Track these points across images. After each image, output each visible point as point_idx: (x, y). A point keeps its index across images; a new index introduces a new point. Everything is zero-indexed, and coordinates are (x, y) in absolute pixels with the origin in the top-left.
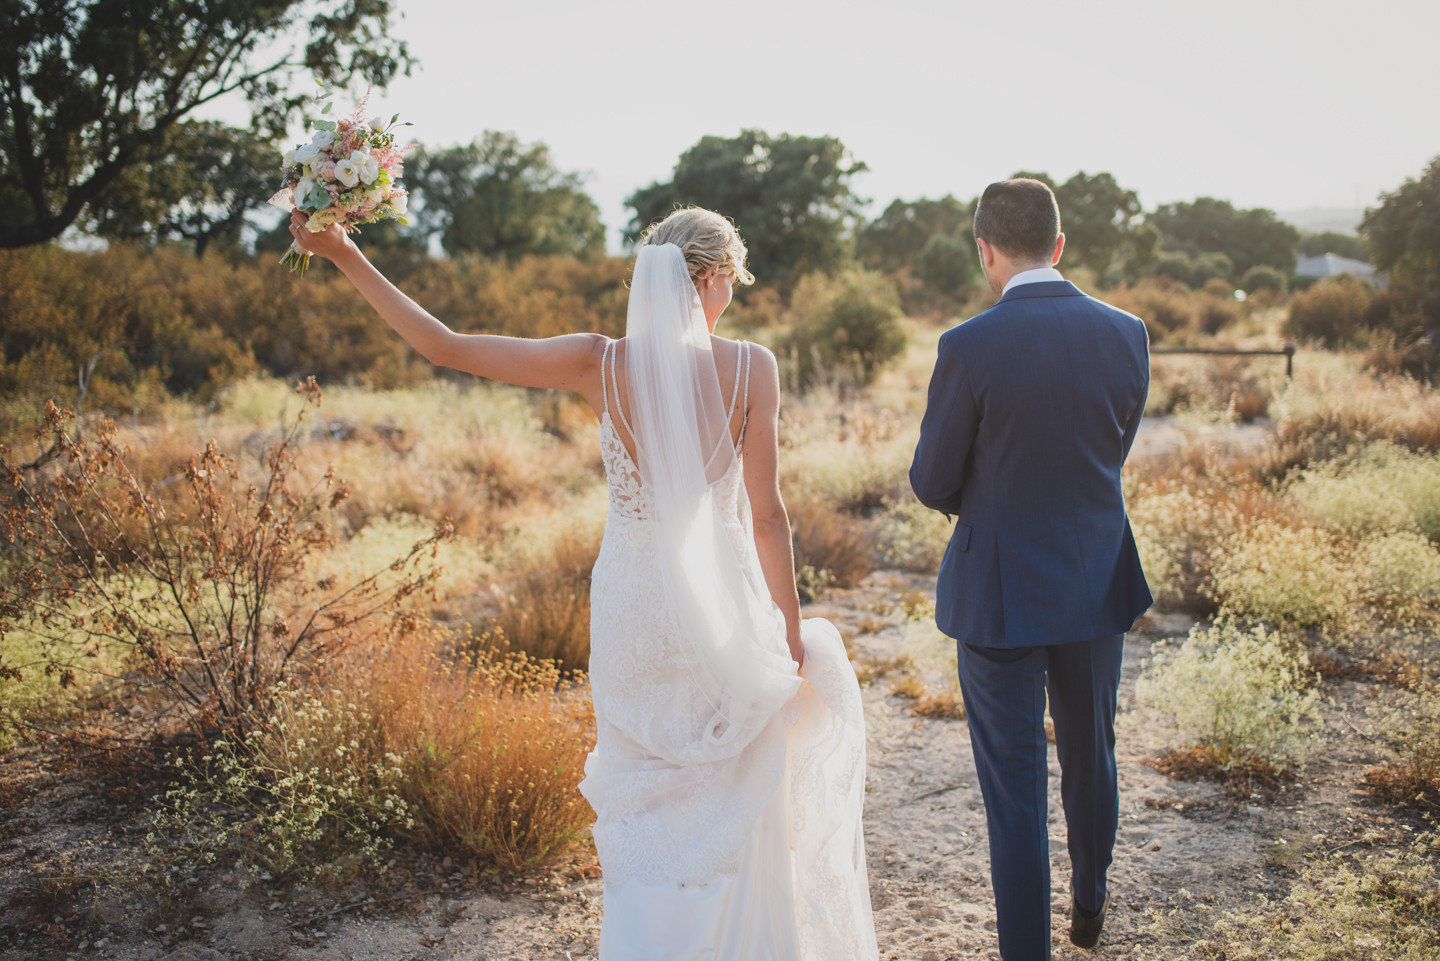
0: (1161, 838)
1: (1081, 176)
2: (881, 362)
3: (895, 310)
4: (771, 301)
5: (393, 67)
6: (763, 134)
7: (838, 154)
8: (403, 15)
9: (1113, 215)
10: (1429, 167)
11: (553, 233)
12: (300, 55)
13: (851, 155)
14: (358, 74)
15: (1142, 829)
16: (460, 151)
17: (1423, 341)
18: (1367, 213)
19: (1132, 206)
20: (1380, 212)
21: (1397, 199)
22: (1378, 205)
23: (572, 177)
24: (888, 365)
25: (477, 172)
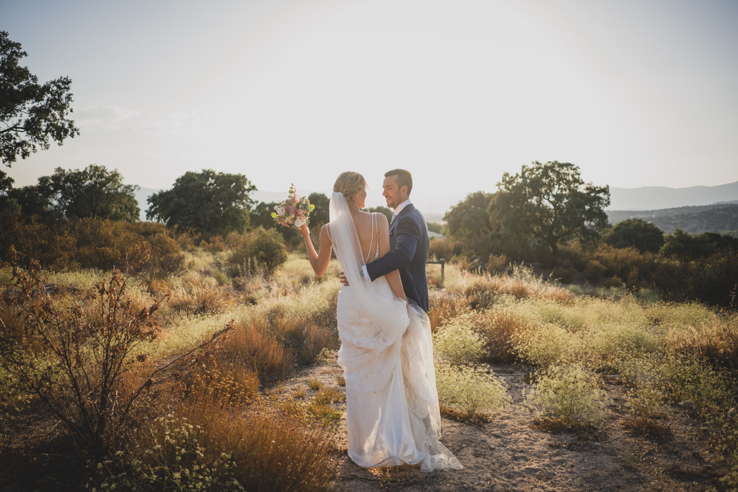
0: (570, 461)
2: (276, 265)
3: (282, 245)
4: (220, 240)
5: (66, 132)
6: (213, 173)
7: (244, 183)
8: (71, 111)
10: (467, 197)
11: (119, 210)
12: (22, 125)
13: (249, 182)
14: (49, 134)
15: (558, 458)
16: (79, 173)
17: (476, 260)
18: (446, 214)
20: (452, 213)
21: (457, 208)
22: (450, 210)
23: (128, 187)
24: (278, 267)
25: (88, 182)
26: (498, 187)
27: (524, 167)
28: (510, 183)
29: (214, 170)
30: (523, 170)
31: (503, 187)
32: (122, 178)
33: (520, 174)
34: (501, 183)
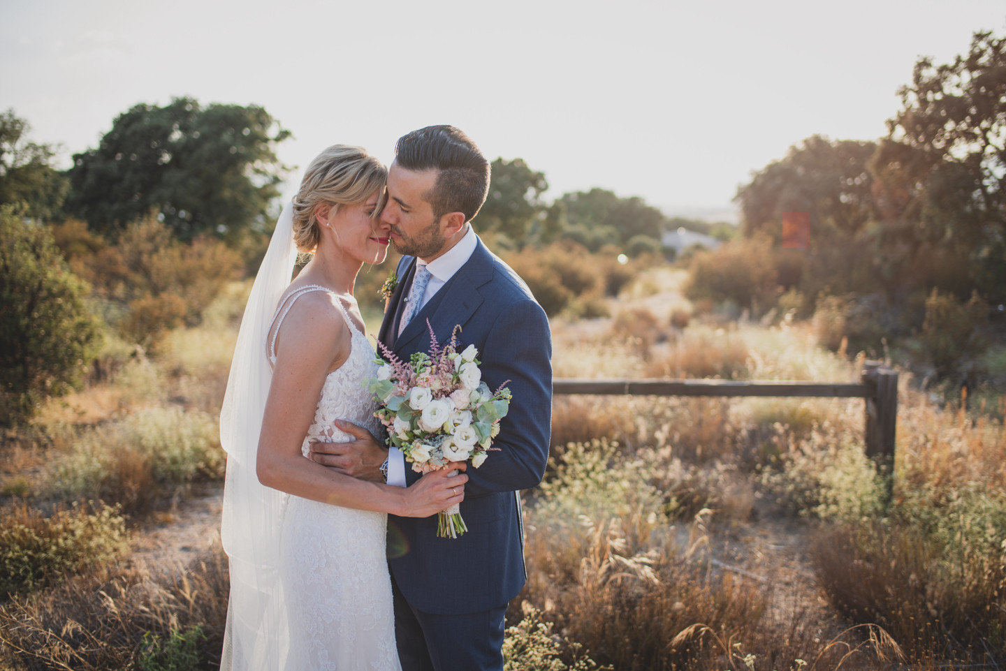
1: (500, 160)
6: (195, 103)
9: (525, 191)
13: (278, 124)
18: (740, 189)
19: (541, 184)
20: (753, 186)
21: (765, 175)
26: (900, 98)
27: (980, 37)
28: (936, 85)
29: (194, 98)
30: (974, 45)
31: (913, 99)
32: (29, 128)
33: (965, 56)
34: (911, 84)
